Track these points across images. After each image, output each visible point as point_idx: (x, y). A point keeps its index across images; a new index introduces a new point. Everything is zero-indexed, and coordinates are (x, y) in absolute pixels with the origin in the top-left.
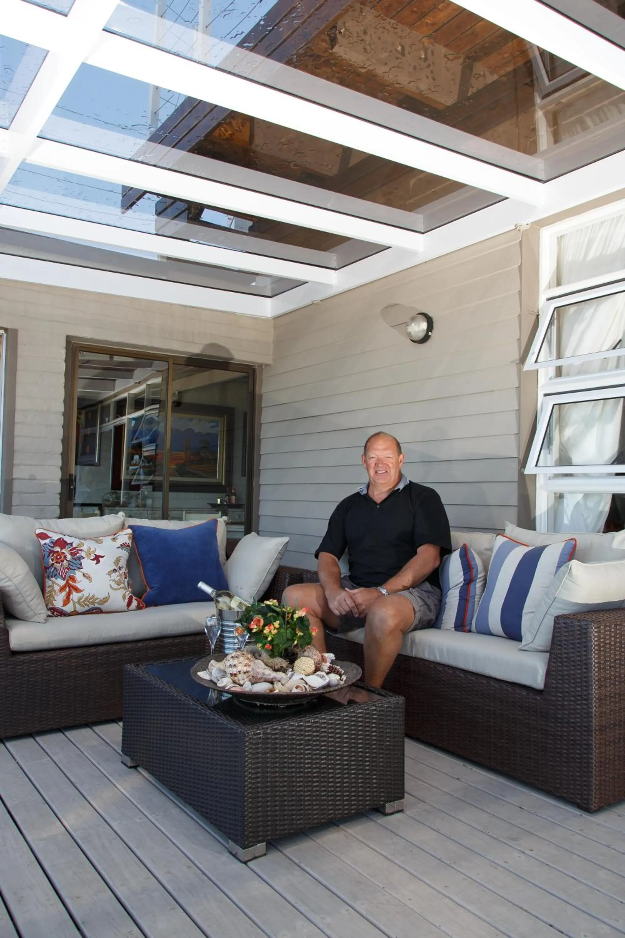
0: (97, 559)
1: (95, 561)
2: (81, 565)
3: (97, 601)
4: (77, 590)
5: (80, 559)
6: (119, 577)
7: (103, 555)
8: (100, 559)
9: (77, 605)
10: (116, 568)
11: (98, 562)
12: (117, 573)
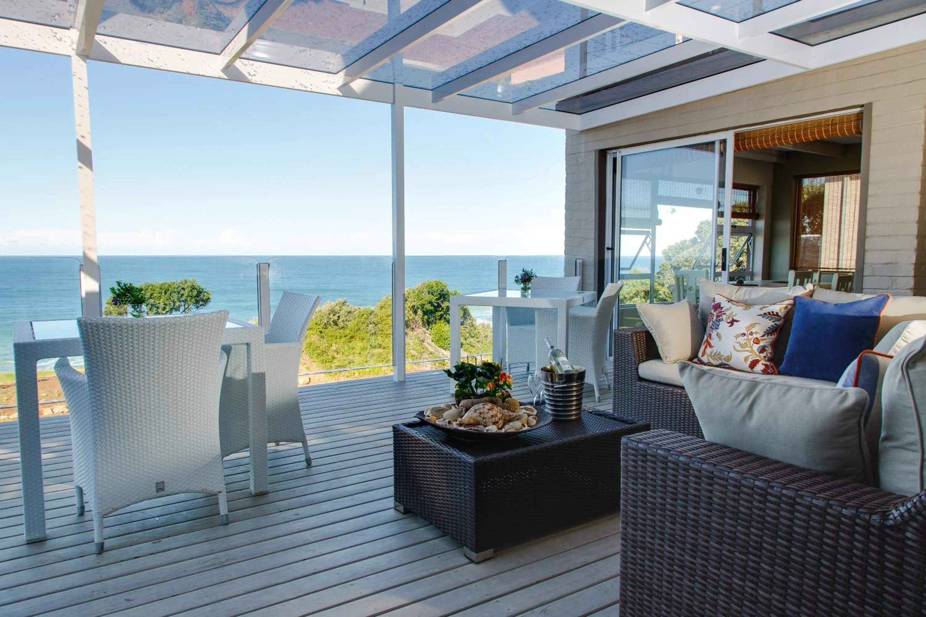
0: (732, 322)
1: (730, 325)
2: (718, 326)
3: (722, 358)
4: (711, 346)
5: (720, 321)
6: (745, 341)
7: (738, 320)
8: (735, 323)
9: (710, 358)
10: (746, 332)
11: (732, 325)
12: (745, 337)
